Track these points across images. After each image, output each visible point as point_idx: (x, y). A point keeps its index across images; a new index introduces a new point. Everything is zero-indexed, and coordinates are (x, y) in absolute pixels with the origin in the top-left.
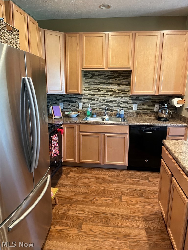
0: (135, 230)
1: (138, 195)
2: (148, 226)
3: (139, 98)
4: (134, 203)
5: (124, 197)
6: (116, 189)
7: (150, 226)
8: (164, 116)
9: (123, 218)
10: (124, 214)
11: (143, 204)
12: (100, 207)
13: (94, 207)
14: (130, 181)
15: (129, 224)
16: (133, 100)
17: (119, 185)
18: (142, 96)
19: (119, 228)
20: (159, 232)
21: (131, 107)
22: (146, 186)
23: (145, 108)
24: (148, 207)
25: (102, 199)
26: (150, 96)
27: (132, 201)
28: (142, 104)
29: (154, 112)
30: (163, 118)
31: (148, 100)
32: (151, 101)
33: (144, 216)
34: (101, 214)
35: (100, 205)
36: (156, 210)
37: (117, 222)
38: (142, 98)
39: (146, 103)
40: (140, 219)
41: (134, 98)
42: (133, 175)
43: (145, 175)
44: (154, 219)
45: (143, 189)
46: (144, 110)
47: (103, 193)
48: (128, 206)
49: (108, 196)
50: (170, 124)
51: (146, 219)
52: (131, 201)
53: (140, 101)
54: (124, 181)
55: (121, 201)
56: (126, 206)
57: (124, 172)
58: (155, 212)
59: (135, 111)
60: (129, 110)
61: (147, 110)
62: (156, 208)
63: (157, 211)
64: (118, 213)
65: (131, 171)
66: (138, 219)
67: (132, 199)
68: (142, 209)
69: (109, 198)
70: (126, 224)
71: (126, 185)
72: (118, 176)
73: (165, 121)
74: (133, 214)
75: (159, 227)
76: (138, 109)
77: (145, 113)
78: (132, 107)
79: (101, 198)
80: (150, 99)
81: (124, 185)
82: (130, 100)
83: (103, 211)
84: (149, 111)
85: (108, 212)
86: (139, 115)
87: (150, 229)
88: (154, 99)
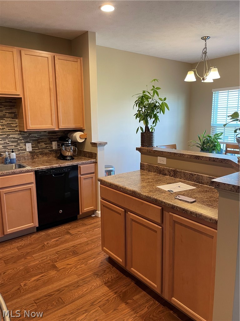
0: (96, 291)
1: (71, 254)
2: (104, 280)
3: (32, 135)
4: (73, 265)
5: (58, 265)
6: (40, 260)
7: (106, 279)
8: (68, 154)
9: (75, 286)
10: (72, 283)
11: (84, 261)
12: (37, 290)
13: (29, 295)
14: (51, 243)
15: (85, 290)
16: (25, 138)
17: (40, 253)
18: (36, 132)
19: (78, 301)
20: (118, 280)
21: (22, 147)
22: (72, 240)
23: (41, 147)
24: (90, 261)
25: (32, 280)
26: (46, 131)
27: (70, 264)
28: (37, 142)
29: (53, 150)
30: (68, 156)
31: (43, 137)
32: (48, 138)
33: (94, 273)
34: (46, 298)
35: (35, 288)
36: (100, 261)
37: (71, 294)
38: (36, 135)
39: (41, 141)
40: (92, 278)
41: (26, 135)
42: (49, 235)
43: (62, 229)
44: (105, 271)
45: (72, 245)
46: (41, 150)
47: (28, 272)
48: (70, 272)
49: (37, 273)
50: (80, 162)
51: (98, 275)
52: (68, 264)
53: (34, 139)
54: (43, 246)
55: (58, 271)
56: (68, 273)
57: (35, 236)
58: (101, 263)
59: (29, 152)
60: (21, 152)
61: (44, 150)
62: (99, 258)
63: (102, 260)
64: (65, 285)
65: (43, 232)
66: (90, 279)
67: (68, 262)
68: (86, 266)
69: (40, 275)
70: (83, 291)
71: (50, 250)
72: (30, 244)
73: (70, 159)
74: (82, 276)
75: (115, 276)
76: (32, 150)
77: (42, 154)
78: (24, 147)
79: (30, 280)
80: (45, 136)
81: (48, 251)
82: (20, 138)
83: (46, 293)
84: (47, 151)
85: (52, 291)
86: (35, 156)
87: (108, 282)
88: (51, 135)
